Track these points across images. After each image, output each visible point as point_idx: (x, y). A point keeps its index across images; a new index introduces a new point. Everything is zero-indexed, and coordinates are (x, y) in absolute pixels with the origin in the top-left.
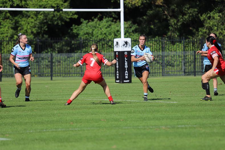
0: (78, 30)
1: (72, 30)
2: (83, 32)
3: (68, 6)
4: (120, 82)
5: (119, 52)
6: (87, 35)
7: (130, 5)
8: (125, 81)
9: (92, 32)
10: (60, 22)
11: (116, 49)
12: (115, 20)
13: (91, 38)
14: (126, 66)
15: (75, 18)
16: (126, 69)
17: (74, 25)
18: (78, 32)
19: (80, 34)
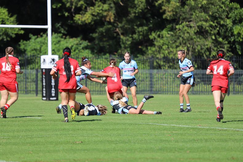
0: (26, 46)
1: (20, 45)
2: (30, 48)
3: (14, 21)
4: (46, 100)
5: (45, 69)
6: (34, 52)
7: (80, 22)
8: (51, 99)
9: (40, 48)
10: (5, 37)
11: (43, 66)
12: (64, 37)
13: (38, 54)
14: (53, 84)
15: (21, 34)
16: (53, 87)
17: (22, 41)
18: (25, 48)
19: (27, 50)
